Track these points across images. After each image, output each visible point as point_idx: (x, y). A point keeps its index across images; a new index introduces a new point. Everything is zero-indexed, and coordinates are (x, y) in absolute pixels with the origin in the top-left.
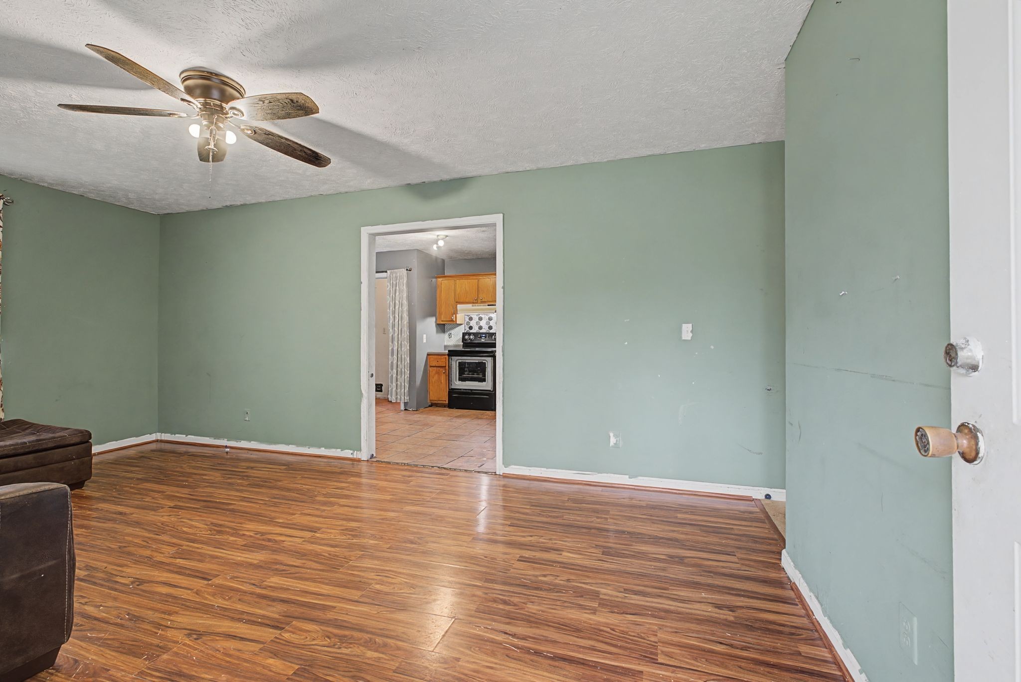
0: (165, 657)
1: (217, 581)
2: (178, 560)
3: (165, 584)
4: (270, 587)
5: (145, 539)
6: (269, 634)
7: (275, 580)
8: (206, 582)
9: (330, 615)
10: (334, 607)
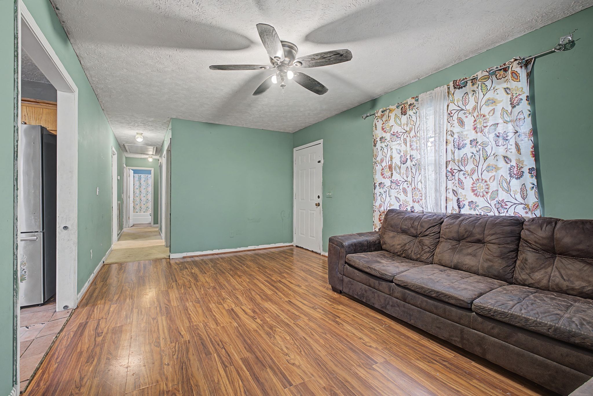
0: (307, 284)
1: (287, 299)
2: (297, 314)
3: (304, 304)
4: (273, 291)
5: (311, 336)
6: (283, 280)
7: (269, 292)
8: (291, 300)
9: (266, 279)
10: (264, 280)
